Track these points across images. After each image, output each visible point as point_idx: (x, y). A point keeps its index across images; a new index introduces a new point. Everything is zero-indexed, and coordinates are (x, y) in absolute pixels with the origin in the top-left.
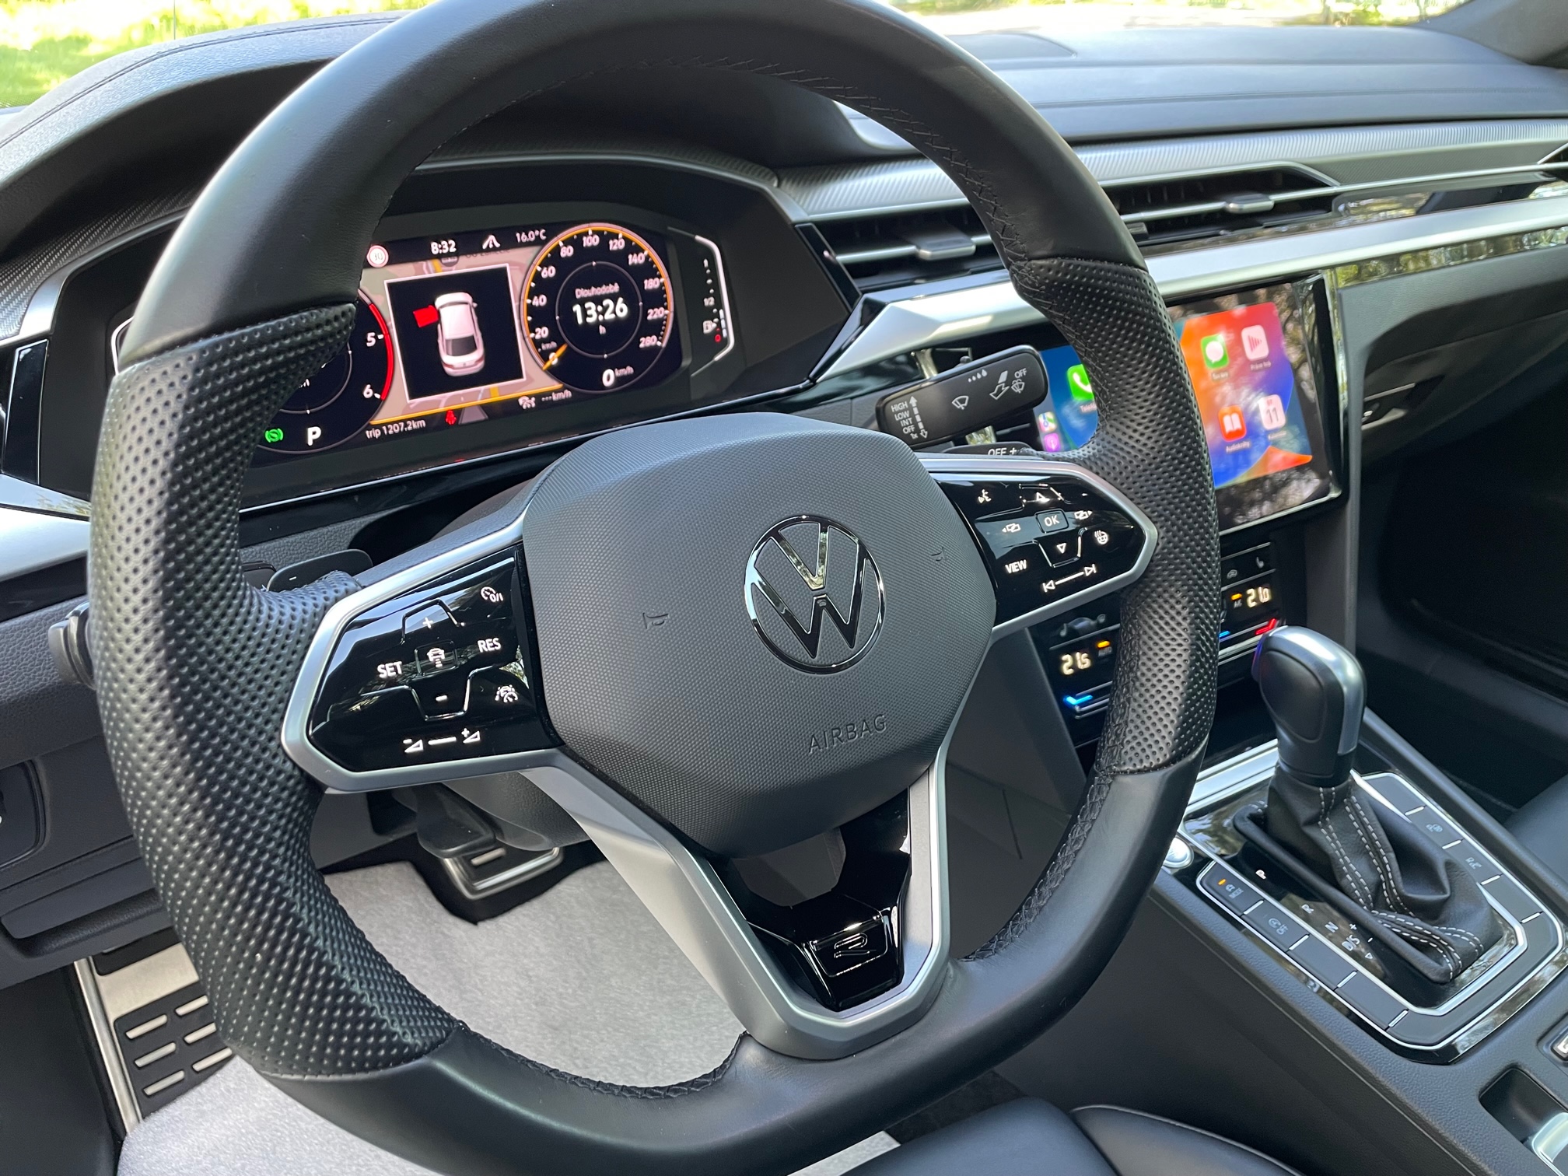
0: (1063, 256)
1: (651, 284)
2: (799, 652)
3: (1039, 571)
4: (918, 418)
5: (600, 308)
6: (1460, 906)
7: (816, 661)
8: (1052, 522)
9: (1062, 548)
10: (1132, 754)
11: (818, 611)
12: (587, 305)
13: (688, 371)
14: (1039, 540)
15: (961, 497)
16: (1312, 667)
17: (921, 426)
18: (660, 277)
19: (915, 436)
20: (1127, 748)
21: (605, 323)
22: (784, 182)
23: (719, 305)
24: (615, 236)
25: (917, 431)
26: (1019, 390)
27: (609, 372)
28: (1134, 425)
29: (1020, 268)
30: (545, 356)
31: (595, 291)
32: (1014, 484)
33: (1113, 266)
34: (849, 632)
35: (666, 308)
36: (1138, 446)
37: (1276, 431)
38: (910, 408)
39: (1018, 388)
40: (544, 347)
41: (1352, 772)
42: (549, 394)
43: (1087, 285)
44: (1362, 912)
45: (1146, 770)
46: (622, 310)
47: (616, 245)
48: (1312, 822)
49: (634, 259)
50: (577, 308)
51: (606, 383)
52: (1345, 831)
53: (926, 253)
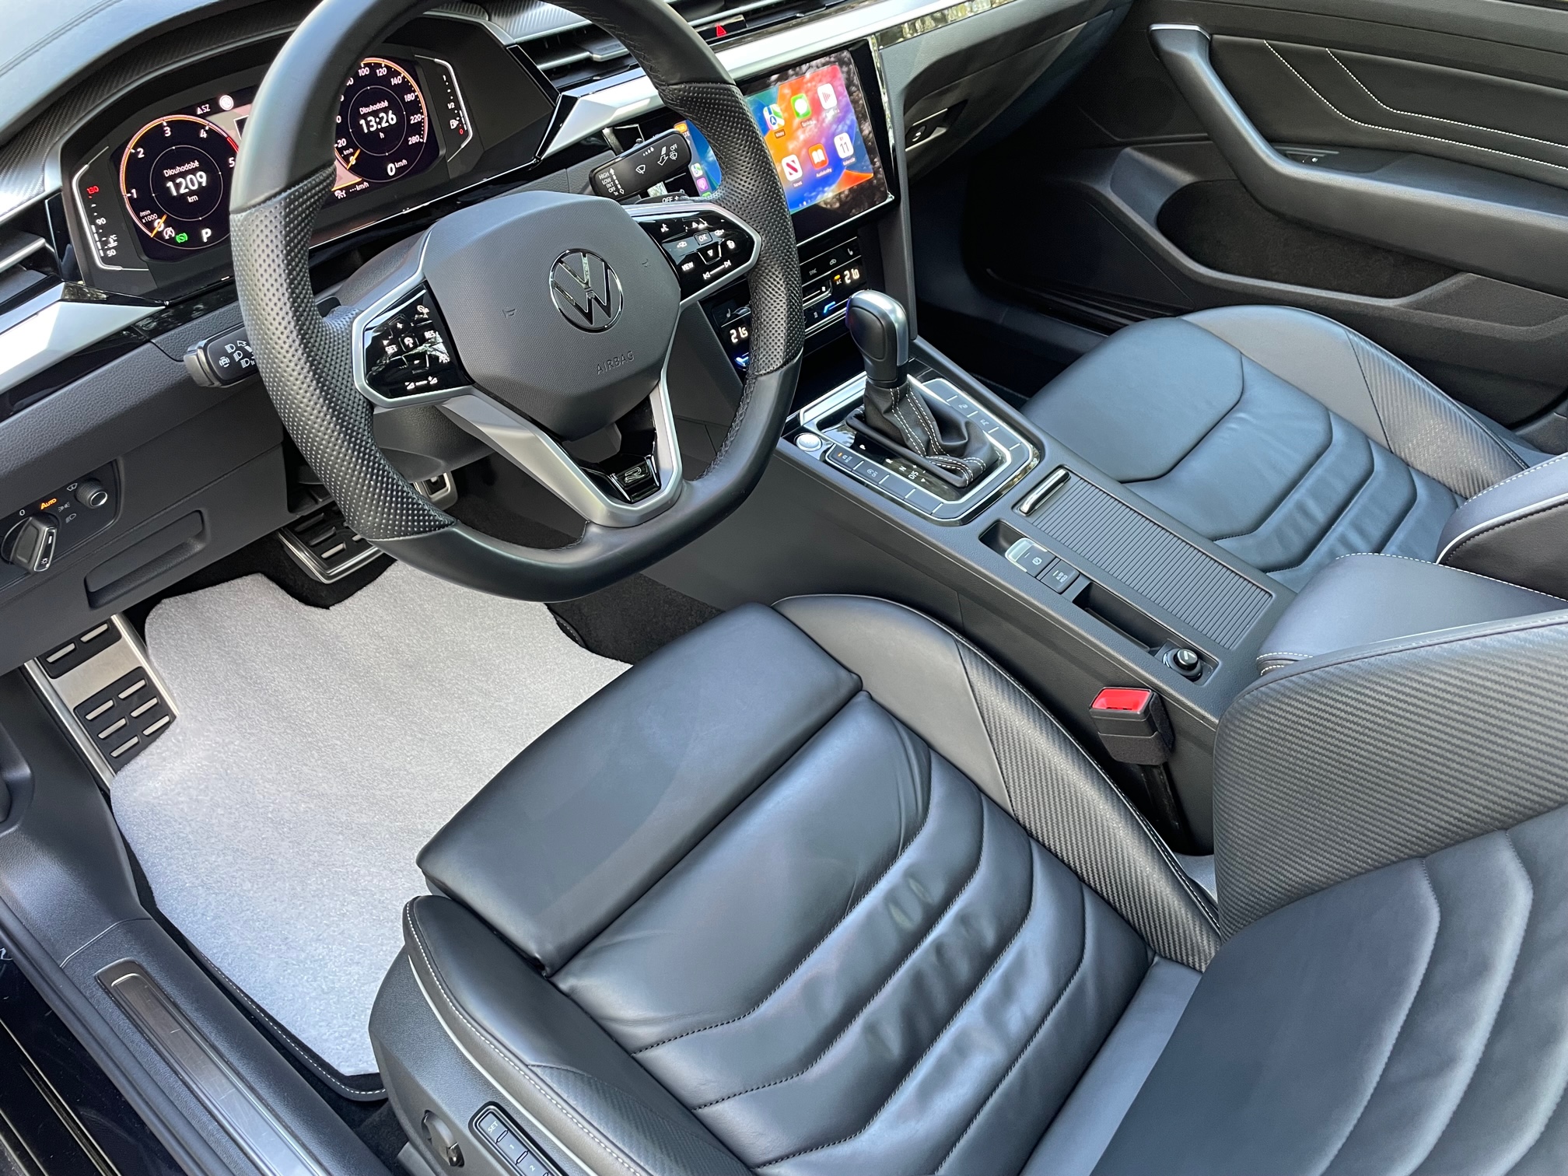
0: (686, 82)
1: (409, 97)
2: (585, 323)
3: (700, 268)
4: (617, 182)
5: (378, 120)
6: (974, 445)
7: (593, 326)
8: (703, 239)
9: (710, 253)
10: (763, 365)
11: (590, 301)
12: (369, 119)
13: (444, 158)
14: (699, 250)
15: (652, 229)
16: (876, 314)
17: (619, 187)
18: (414, 91)
19: (616, 194)
20: (761, 362)
21: (383, 130)
22: (493, 16)
23: (457, 106)
24: (379, 66)
25: (617, 190)
26: (674, 158)
27: (391, 165)
28: (740, 176)
29: (664, 90)
30: (346, 159)
31: (372, 108)
32: (679, 219)
33: (714, 85)
34: (607, 310)
35: (422, 114)
36: (744, 189)
37: (848, 159)
38: (611, 176)
39: (673, 156)
40: (345, 153)
41: (908, 376)
42: (354, 186)
43: (702, 98)
44: (920, 459)
45: (772, 372)
46: (392, 118)
47: (382, 72)
48: (888, 411)
49: (395, 81)
50: (362, 122)
51: (391, 174)
52: (907, 415)
53: (597, 57)
